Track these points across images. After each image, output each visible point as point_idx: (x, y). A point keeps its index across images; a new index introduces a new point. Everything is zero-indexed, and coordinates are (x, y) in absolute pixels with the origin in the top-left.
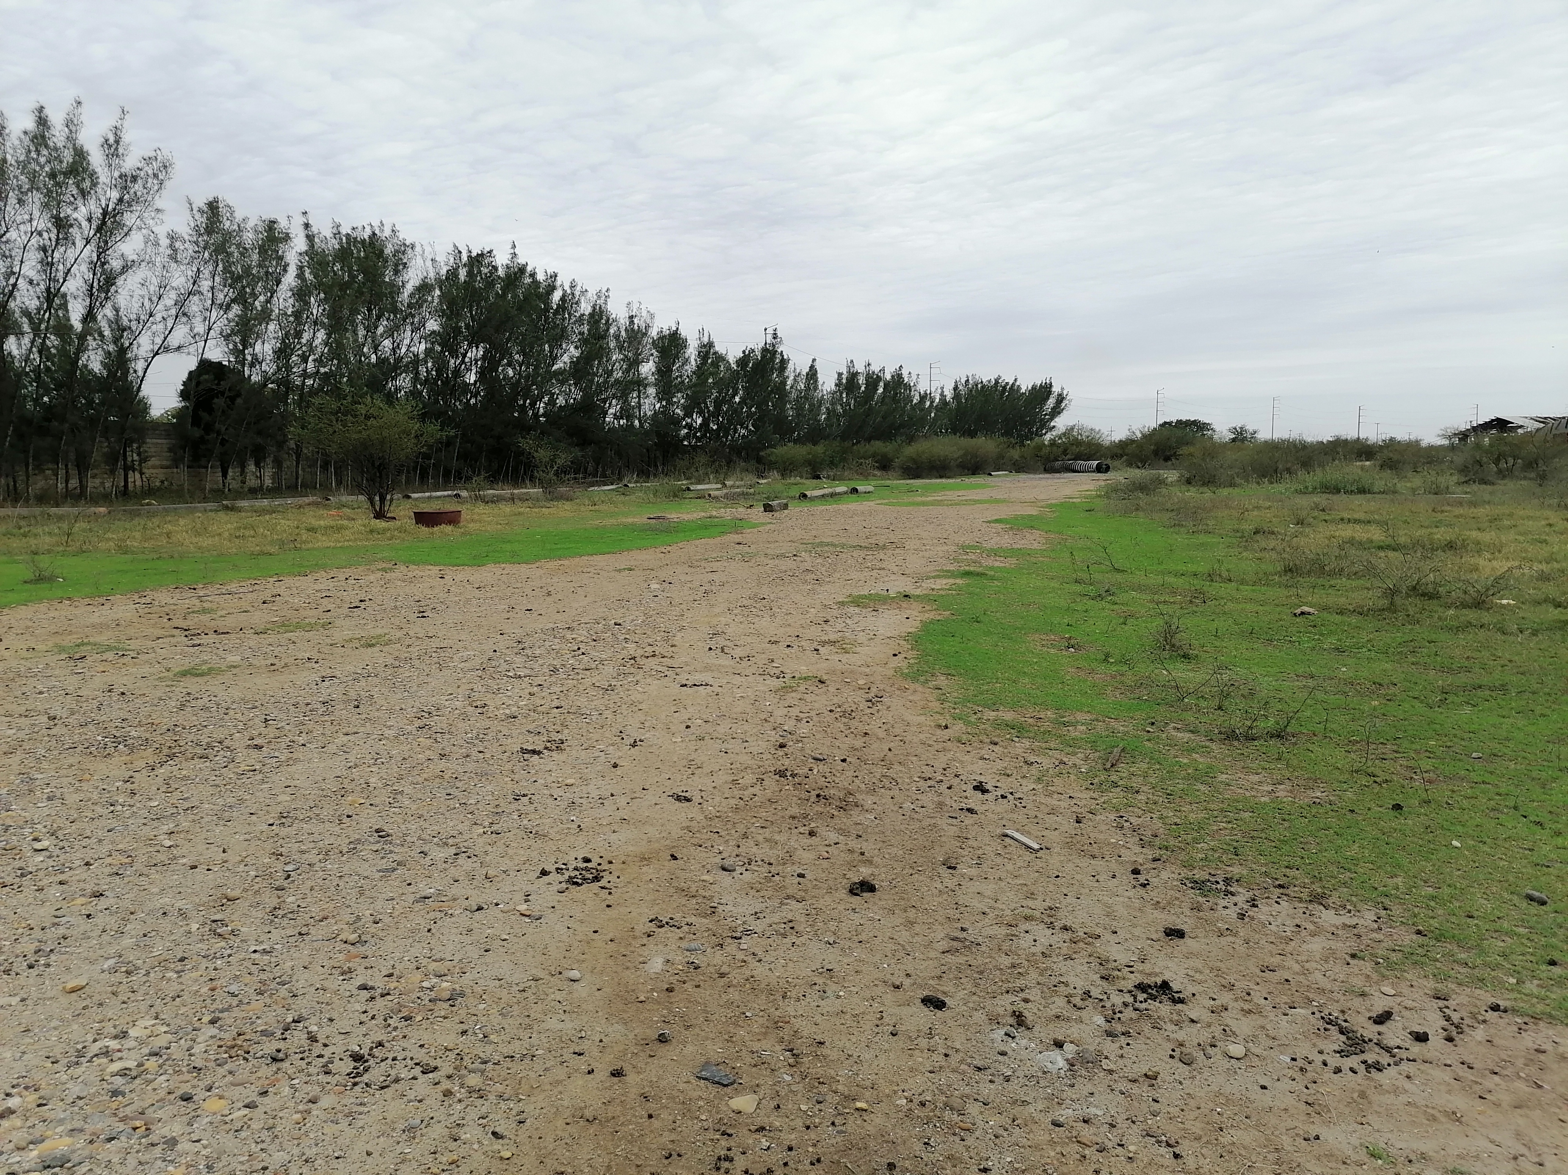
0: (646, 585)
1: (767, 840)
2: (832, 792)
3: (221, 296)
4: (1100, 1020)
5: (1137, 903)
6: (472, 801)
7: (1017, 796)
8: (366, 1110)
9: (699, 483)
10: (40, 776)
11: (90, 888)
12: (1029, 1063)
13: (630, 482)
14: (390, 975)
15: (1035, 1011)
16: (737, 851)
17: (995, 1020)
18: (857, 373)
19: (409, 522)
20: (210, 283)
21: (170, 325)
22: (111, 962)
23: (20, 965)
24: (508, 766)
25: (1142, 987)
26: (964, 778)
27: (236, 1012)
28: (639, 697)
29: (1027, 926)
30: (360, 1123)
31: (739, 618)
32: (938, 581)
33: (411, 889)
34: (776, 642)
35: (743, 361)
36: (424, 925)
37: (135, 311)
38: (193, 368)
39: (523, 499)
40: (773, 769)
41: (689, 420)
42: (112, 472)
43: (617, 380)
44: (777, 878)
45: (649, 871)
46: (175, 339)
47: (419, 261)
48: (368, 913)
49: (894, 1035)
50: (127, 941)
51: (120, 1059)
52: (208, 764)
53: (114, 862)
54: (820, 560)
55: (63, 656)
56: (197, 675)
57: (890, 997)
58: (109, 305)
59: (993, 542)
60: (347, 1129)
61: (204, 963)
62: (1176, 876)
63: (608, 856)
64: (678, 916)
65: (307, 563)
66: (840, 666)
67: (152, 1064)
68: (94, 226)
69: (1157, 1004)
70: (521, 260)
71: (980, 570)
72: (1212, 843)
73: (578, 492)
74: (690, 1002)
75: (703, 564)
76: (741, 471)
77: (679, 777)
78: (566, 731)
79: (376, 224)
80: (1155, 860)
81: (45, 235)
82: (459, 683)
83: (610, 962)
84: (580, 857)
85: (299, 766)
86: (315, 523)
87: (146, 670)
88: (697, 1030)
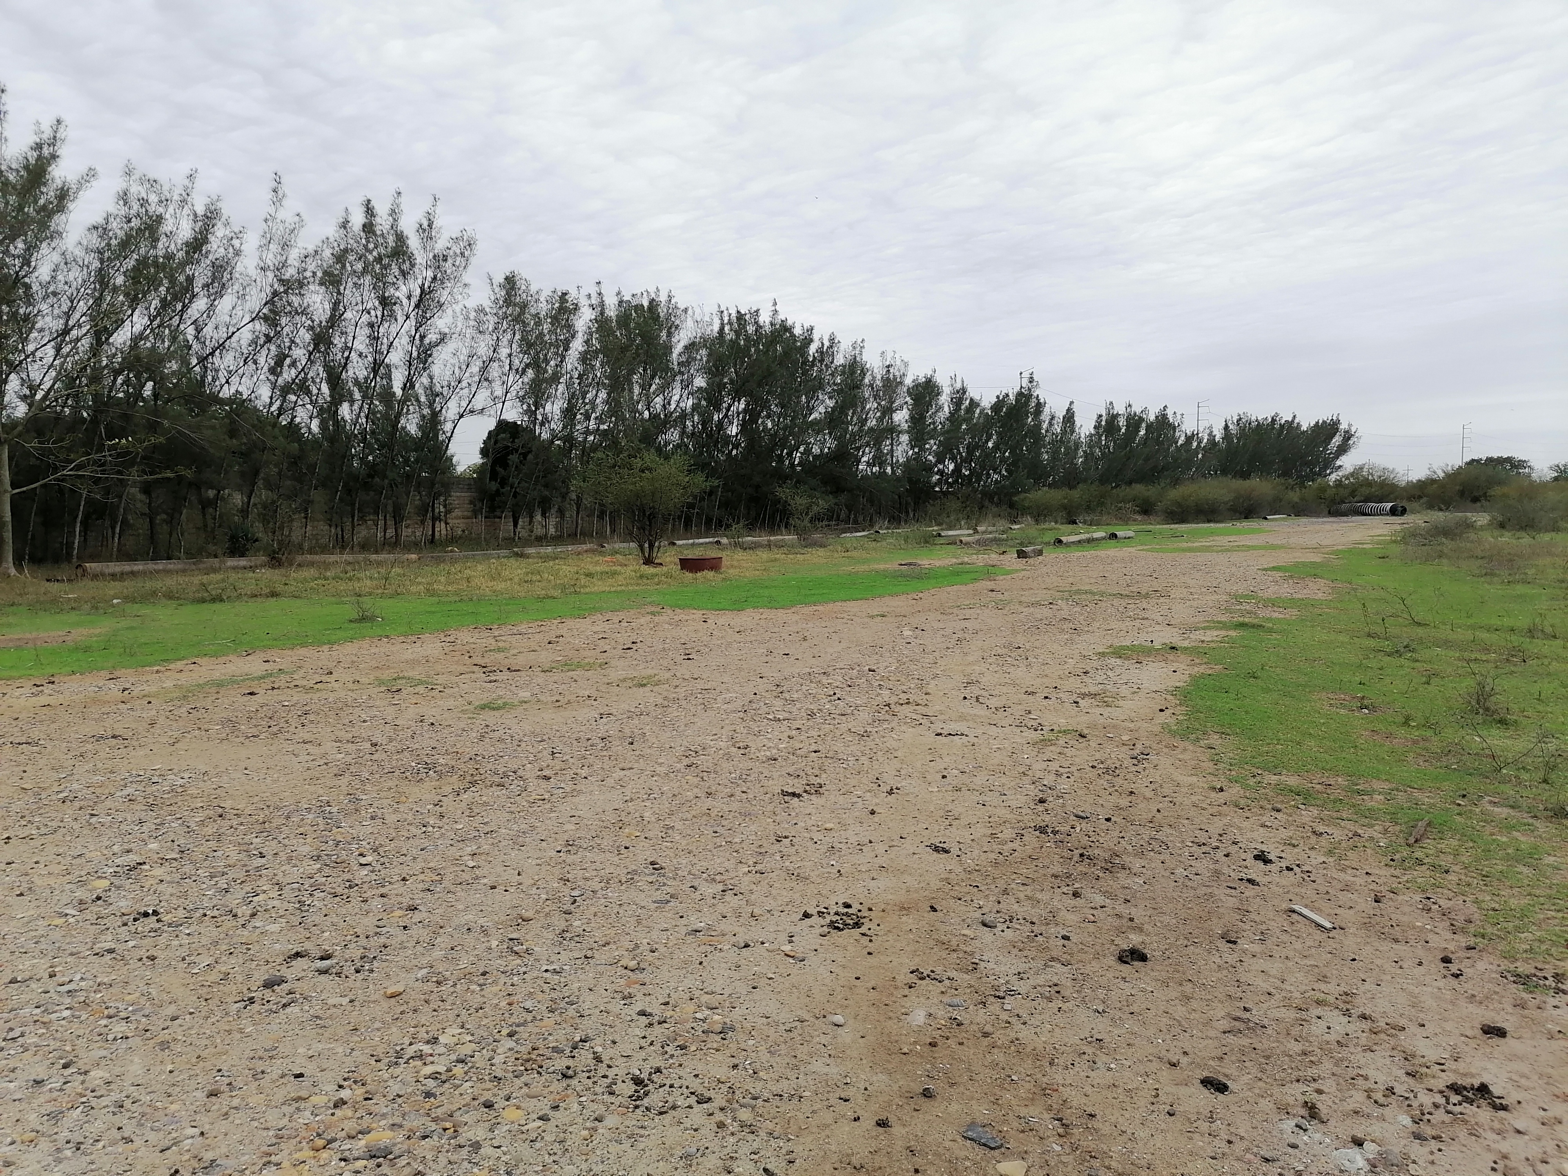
0: (898, 632)
1: (1028, 898)
2: (1096, 852)
3: (516, 362)
4: (1406, 1120)
5: (1448, 995)
6: (737, 840)
7: (1305, 868)
8: (647, 1133)
9: (950, 528)
10: (364, 797)
11: (406, 901)
12: (1323, 1159)
13: (881, 528)
14: (667, 1004)
15: (1331, 1104)
16: (997, 907)
17: (1284, 1110)
18: (1118, 415)
19: (676, 569)
20: (508, 351)
21: (473, 390)
22: (425, 971)
23: (349, 969)
24: (770, 808)
25: (1455, 1088)
26: (1243, 846)
27: (530, 1028)
28: (895, 744)
29: (1319, 1011)
30: (641, 1146)
31: (993, 668)
32: (1208, 632)
33: (683, 921)
34: (1033, 693)
35: (998, 406)
36: (696, 959)
37: (447, 378)
38: (493, 428)
39: (780, 546)
40: (1033, 825)
41: (941, 467)
42: (423, 522)
43: (871, 429)
44: (1040, 938)
45: (908, 921)
46: (478, 403)
47: (690, 323)
48: (645, 941)
49: (1171, 1115)
50: (438, 953)
51: (432, 1063)
52: (504, 792)
53: (427, 879)
54: (1077, 609)
55: (383, 689)
56: (494, 709)
57: (1166, 1074)
58: (425, 374)
59: (1271, 591)
60: (630, 1150)
61: (503, 979)
62: (1494, 968)
63: (868, 903)
64: (939, 970)
65: (584, 607)
66: (1102, 720)
67: (459, 1070)
68: (413, 304)
69: (1474, 1108)
70: (781, 317)
71: (1256, 621)
72: (1538, 934)
73: (831, 538)
74: (953, 1059)
75: (955, 611)
76: (994, 517)
77: (937, 828)
78: (824, 776)
79: (652, 290)
80: (1469, 948)
81: (373, 312)
82: (723, 724)
83: (873, 1010)
84: (841, 902)
85: (582, 798)
86: (592, 569)
87: (451, 703)
88: (962, 1089)
